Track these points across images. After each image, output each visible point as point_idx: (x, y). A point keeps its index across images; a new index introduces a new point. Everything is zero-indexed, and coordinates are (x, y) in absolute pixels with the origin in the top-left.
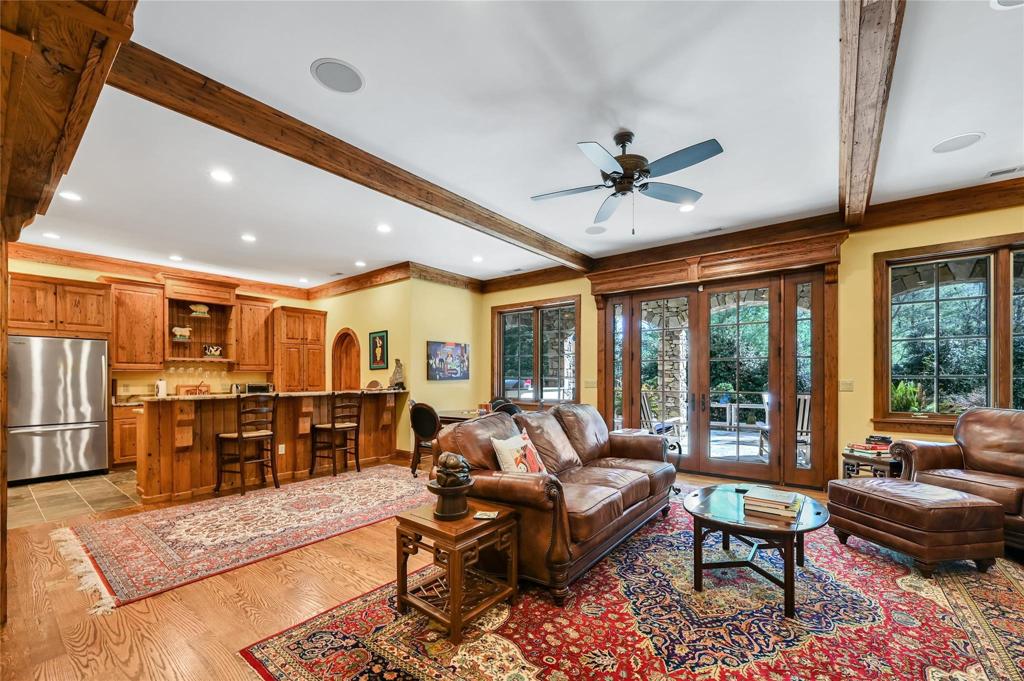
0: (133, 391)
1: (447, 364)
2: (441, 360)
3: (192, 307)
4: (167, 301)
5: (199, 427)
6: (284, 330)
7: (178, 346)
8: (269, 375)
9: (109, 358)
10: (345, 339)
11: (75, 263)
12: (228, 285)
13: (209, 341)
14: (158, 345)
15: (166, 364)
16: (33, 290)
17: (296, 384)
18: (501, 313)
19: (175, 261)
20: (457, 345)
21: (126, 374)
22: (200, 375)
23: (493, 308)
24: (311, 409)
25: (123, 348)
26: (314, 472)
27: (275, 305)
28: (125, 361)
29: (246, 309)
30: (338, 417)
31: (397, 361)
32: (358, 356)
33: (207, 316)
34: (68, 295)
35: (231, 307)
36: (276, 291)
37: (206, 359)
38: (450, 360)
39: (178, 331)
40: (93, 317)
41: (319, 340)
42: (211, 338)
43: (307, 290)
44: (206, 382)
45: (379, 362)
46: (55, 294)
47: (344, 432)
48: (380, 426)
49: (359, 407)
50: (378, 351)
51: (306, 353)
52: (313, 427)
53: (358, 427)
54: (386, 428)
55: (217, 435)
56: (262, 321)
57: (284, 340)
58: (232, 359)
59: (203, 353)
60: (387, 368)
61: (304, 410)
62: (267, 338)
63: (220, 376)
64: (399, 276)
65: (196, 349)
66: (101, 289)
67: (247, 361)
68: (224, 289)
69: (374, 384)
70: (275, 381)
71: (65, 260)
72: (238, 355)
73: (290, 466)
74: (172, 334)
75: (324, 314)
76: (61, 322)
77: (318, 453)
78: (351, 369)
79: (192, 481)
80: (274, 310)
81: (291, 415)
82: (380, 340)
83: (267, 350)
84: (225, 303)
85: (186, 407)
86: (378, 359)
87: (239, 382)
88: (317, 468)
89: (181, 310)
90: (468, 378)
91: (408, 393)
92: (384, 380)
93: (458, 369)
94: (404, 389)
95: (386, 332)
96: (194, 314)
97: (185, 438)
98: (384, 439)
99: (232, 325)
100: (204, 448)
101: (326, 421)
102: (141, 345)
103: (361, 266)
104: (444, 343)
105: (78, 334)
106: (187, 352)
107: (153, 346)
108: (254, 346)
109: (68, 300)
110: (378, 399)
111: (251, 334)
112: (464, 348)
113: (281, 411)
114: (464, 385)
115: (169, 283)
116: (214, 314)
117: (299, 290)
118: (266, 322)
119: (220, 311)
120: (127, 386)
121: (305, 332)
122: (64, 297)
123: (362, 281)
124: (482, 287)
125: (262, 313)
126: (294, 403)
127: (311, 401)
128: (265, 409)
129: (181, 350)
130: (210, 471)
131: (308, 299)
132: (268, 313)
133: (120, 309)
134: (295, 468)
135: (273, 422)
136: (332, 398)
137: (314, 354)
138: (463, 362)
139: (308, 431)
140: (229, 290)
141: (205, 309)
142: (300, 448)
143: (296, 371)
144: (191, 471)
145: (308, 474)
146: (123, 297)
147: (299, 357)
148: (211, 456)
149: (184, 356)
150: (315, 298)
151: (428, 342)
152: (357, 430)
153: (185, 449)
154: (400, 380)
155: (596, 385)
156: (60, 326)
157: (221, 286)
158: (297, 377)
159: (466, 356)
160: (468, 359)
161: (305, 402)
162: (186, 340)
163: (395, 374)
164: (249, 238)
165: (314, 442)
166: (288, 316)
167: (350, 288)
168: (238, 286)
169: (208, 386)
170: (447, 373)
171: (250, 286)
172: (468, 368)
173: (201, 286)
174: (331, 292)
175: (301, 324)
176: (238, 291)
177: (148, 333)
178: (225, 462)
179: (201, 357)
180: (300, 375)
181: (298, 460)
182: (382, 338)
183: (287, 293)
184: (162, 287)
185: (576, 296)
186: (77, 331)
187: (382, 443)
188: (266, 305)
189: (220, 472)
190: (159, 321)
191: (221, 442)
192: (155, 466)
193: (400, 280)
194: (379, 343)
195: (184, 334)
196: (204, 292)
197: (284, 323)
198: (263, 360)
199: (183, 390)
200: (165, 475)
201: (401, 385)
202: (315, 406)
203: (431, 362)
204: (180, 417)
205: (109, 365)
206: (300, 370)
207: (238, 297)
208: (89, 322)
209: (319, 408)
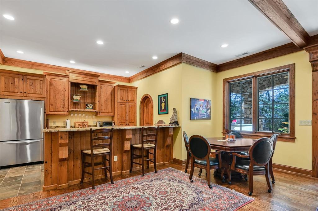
0: (58, 124)
1: (200, 111)
2: (197, 109)
3: (81, 86)
4: (70, 83)
5: (72, 146)
6: (119, 96)
7: (76, 104)
8: (113, 117)
9: (44, 109)
10: (146, 100)
11: (35, 67)
12: (95, 76)
13: (88, 102)
14: (66, 104)
15: (70, 112)
16: (14, 78)
17: (124, 121)
18: (228, 82)
19: (72, 64)
20: (205, 100)
21: (53, 116)
22: (84, 117)
23: (224, 80)
24: (131, 136)
25: (52, 105)
26: (132, 171)
27: (115, 85)
28: (53, 111)
29: (103, 86)
30: (145, 142)
31: (174, 109)
32: (152, 108)
33: (87, 90)
34: (28, 80)
35: (97, 86)
36: (116, 79)
37: (86, 110)
38: (201, 109)
39: (75, 97)
40: (38, 90)
41: (134, 101)
42: (88, 101)
43: (129, 78)
44: (86, 121)
45: (163, 110)
46: (23, 80)
47: (148, 150)
48: (166, 145)
49: (156, 136)
50: (163, 105)
51: (128, 107)
52: (131, 146)
53: (155, 147)
54: (168, 146)
55: (82, 151)
56: (109, 92)
57: (119, 101)
58: (97, 110)
59: (85, 108)
60: (168, 113)
61: (127, 137)
62: (112, 100)
63: (93, 118)
64: (175, 62)
65: (83, 105)
66: (42, 77)
67: (103, 111)
68: (93, 77)
69: (161, 122)
70: (115, 120)
71: (31, 66)
72: (99, 109)
73: (120, 168)
74: (72, 99)
75: (136, 88)
76: (25, 93)
77: (134, 161)
78: (148, 114)
79: (68, 177)
80: (115, 87)
81: (121, 139)
82: (164, 99)
83: (112, 106)
84: (94, 84)
85: (64, 136)
86: (163, 109)
87: (100, 120)
88: (134, 169)
89: (77, 88)
90: (210, 119)
91: (180, 127)
92: (167, 120)
93: (205, 114)
94: (178, 125)
95: (168, 94)
96: (81, 89)
97: (64, 153)
98: (167, 153)
99: (97, 94)
100: (75, 159)
101: (138, 142)
102: (59, 104)
103: (156, 59)
104: (199, 99)
105: (32, 98)
106: (79, 107)
107: (64, 103)
108: (106, 104)
109: (28, 82)
110: (164, 131)
111: (105, 98)
112: (208, 102)
113: (115, 137)
114: (208, 123)
115: (71, 75)
116: (90, 89)
117: (126, 78)
118: (111, 93)
119: (92, 87)
120: (55, 122)
121: (128, 97)
122: (26, 81)
123: (155, 69)
124: (217, 68)
125: (109, 88)
126: (122, 132)
127: (131, 132)
128: (106, 137)
129: (77, 106)
130: (78, 171)
131: (129, 82)
132: (112, 88)
133: (51, 87)
134: (122, 169)
135: (110, 145)
136: (142, 130)
137: (132, 108)
138: (208, 110)
139: (129, 149)
140: (95, 78)
141: (86, 87)
142: (125, 158)
143: (124, 116)
144: (68, 172)
145: (129, 173)
146: (52, 82)
147: (125, 109)
148: (79, 162)
149: (78, 109)
150: (132, 81)
151: (190, 99)
152: (155, 148)
153: (64, 160)
154: (176, 120)
155: (311, 124)
156: (25, 95)
157: (92, 76)
158: (124, 119)
159: (209, 107)
160: (210, 108)
161: (127, 132)
162: (78, 101)
163: (173, 116)
164: (100, 42)
165: (132, 154)
166: (120, 89)
167: (148, 74)
168: (99, 76)
169: (87, 122)
170: (200, 116)
171: (105, 76)
172: (210, 113)
173: (84, 76)
174: (140, 77)
175: (126, 93)
176: (100, 78)
177: (62, 98)
178: (86, 167)
179: (85, 109)
180: (125, 118)
181: (124, 165)
182: (165, 98)
183: (120, 79)
184: (68, 77)
185: (292, 65)
186: (32, 97)
187: (166, 155)
188: (111, 85)
189: (83, 172)
190: (67, 93)
191: (84, 155)
192: (49, 169)
193: (176, 65)
194: (163, 100)
195: (77, 98)
196: (85, 79)
197: (119, 93)
198: (110, 111)
199: (77, 124)
200: (54, 174)
201: (176, 123)
202: (133, 134)
203: (192, 110)
204: (61, 141)
205: (44, 113)
206: (126, 115)
207: (100, 81)
208: (37, 93)
209: (135, 135)
